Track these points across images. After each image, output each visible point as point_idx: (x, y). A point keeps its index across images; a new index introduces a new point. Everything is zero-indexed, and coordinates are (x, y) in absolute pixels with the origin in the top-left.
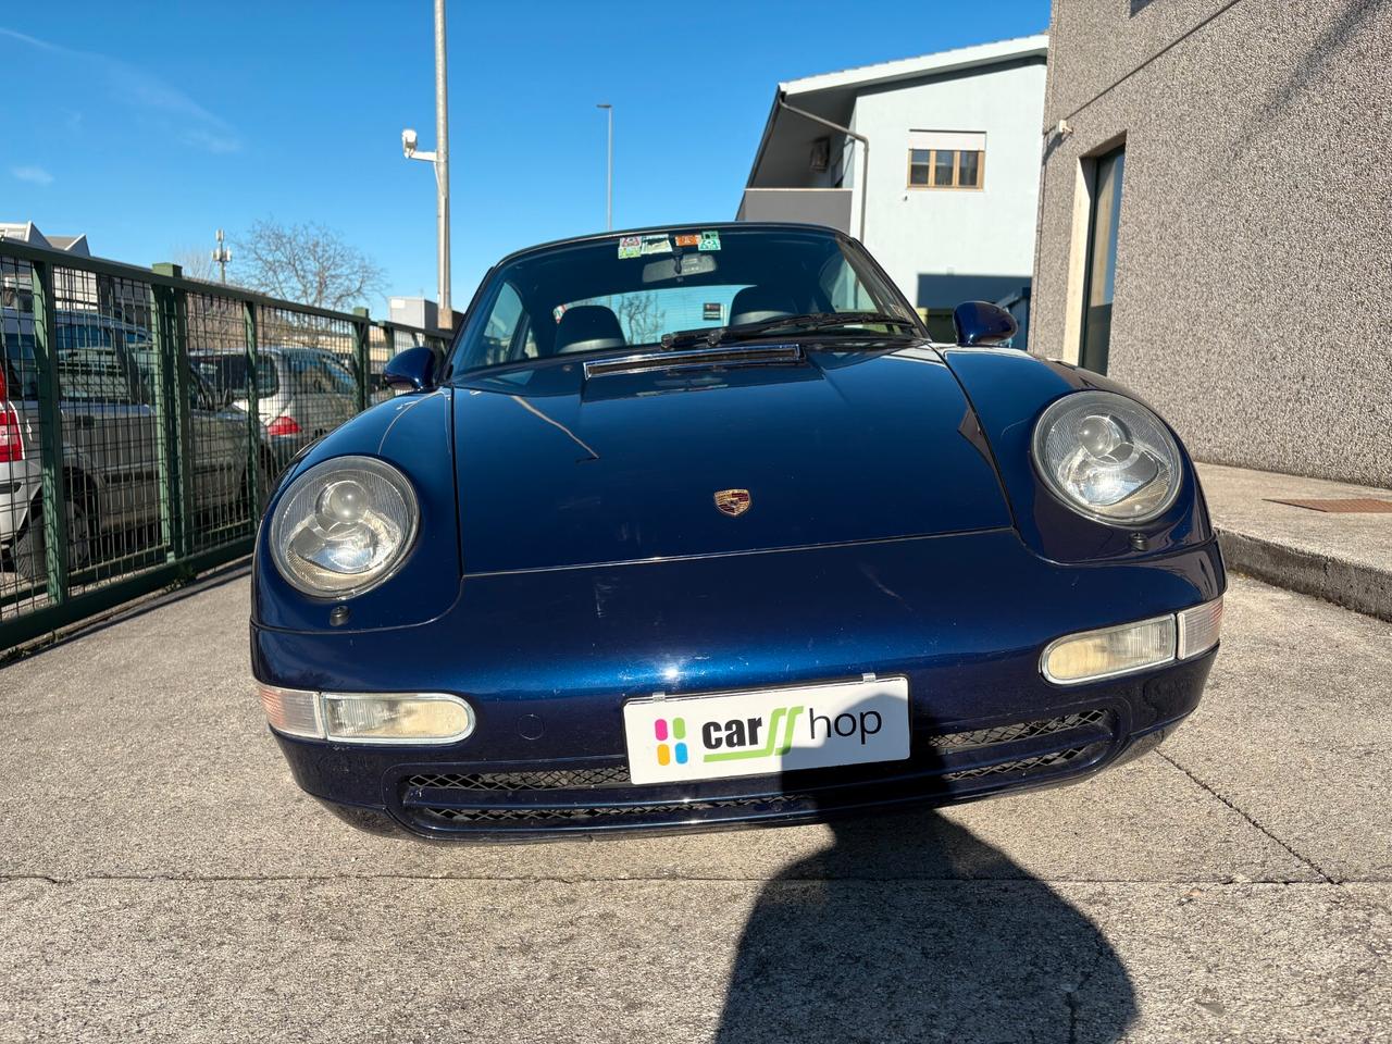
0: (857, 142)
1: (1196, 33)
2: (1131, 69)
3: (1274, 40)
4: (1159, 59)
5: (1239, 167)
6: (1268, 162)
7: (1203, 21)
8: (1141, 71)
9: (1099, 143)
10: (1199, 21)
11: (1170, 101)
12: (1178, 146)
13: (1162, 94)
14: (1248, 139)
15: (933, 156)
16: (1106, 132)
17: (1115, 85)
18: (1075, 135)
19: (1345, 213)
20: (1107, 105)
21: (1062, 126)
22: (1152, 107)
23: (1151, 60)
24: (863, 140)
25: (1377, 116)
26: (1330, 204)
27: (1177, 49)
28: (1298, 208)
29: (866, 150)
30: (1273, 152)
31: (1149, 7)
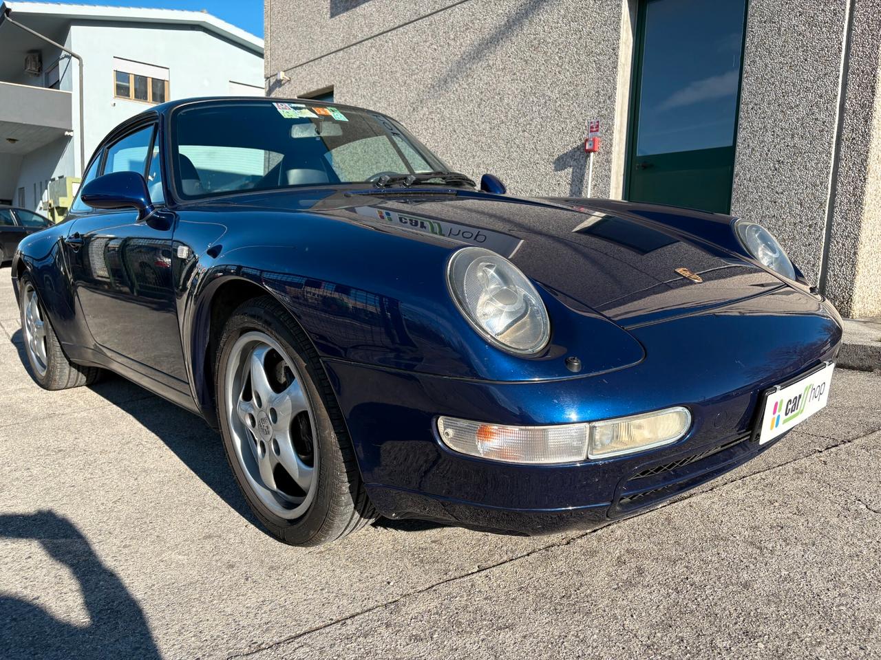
0: (73, 57)
1: (381, 37)
2: (334, 50)
3: (435, 49)
4: (354, 47)
5: (416, 116)
6: (436, 116)
7: (385, 30)
8: (342, 52)
9: (312, 90)
10: (382, 30)
11: (365, 72)
12: (372, 100)
13: (359, 67)
14: (421, 102)
15: (132, 78)
16: (318, 84)
17: (322, 57)
18: (292, 81)
19: (485, 148)
20: (316, 67)
21: (282, 75)
22: (352, 74)
23: (349, 46)
24: (78, 58)
25: (501, 99)
26: (476, 143)
27: (368, 43)
28: (456, 143)
29: (81, 65)
30: (438, 110)
31: (345, 14)
